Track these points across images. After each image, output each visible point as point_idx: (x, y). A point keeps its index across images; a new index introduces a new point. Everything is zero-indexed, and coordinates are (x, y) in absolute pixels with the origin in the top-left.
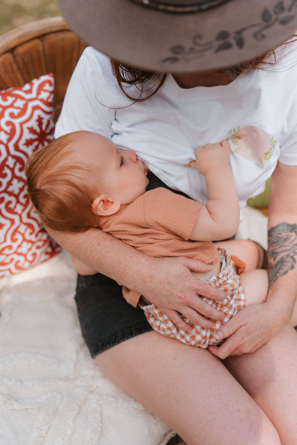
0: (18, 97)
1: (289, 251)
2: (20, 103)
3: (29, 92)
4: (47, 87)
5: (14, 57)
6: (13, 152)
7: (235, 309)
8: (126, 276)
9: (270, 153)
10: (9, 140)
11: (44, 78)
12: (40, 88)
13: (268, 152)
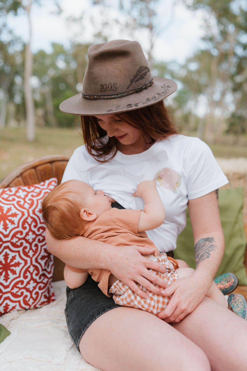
0: (36, 187)
1: (205, 250)
2: (37, 190)
3: (44, 185)
4: (53, 183)
5: (36, 171)
6: (31, 214)
7: (172, 281)
8: (100, 257)
9: (179, 183)
10: (30, 208)
11: (51, 180)
12: (49, 184)
13: (178, 182)
